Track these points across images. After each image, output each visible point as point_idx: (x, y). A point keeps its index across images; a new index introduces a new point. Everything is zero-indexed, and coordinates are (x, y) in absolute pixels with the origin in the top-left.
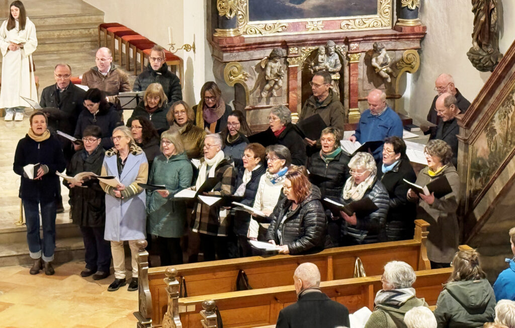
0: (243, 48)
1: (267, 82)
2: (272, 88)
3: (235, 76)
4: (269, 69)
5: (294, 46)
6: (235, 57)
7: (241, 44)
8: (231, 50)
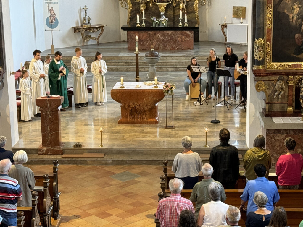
0: (265, 74)
1: (276, 91)
2: (278, 94)
3: (261, 87)
4: (277, 85)
5: (291, 75)
6: (261, 79)
7: (264, 73)
8: (259, 76)
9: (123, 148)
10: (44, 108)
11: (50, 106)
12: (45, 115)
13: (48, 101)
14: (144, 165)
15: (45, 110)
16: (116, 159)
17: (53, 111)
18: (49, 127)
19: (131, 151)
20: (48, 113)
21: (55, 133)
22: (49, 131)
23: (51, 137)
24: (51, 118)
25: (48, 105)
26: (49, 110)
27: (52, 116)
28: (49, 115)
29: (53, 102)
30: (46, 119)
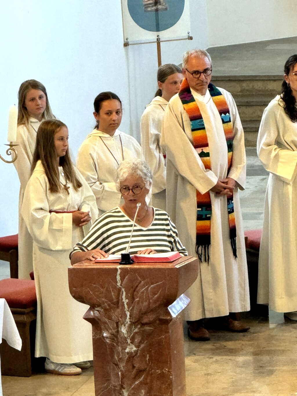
10: (106, 310)
11: (133, 298)
12: (108, 341)
13: (122, 279)
15: (110, 318)
17: (143, 325)
18: (126, 394)
20: (124, 330)
24: (134, 354)
25: (124, 297)
26: (128, 317)
27: (142, 346)
28: (126, 339)
29: (143, 282)
30: (116, 357)
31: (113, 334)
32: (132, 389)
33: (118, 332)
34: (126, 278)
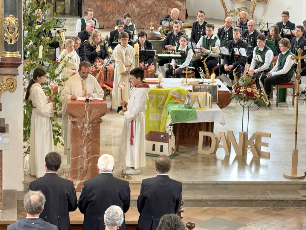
9: (198, 182)
10: (80, 118)
11: (90, 114)
12: (80, 129)
13: (87, 108)
14: (235, 207)
15: (81, 121)
16: (193, 199)
17: (93, 123)
18: (85, 148)
19: (210, 186)
20: (86, 125)
21: (93, 157)
22: (85, 154)
23: (88, 163)
24: (89, 134)
25: (87, 114)
26: (88, 121)
27: (92, 131)
28: (87, 128)
29: (94, 109)
30: (82, 135)
31: (82, 127)
32: (88, 146)
33: (84, 126)
34: (88, 107)
